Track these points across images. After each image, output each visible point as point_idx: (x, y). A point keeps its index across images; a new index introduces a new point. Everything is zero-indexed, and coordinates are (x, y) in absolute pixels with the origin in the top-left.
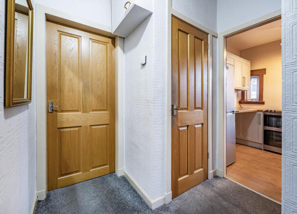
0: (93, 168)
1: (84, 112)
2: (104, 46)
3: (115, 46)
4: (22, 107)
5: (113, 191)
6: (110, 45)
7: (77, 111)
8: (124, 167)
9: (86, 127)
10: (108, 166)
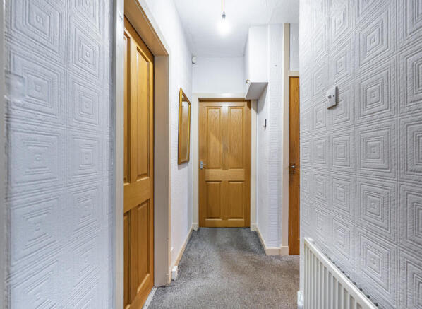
0: (231, 218)
1: (224, 169)
2: (241, 110)
3: (250, 108)
4: (185, 165)
5: (242, 238)
6: (246, 108)
7: (219, 168)
8: (257, 223)
9: (225, 182)
10: (243, 220)
